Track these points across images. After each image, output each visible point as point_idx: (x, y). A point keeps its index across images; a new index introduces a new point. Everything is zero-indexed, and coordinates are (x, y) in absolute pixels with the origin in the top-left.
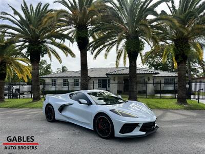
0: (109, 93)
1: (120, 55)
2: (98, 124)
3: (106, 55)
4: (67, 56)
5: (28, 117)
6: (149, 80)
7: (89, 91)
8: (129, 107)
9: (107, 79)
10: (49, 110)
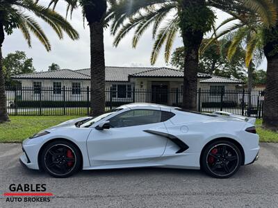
1: (162, 41)
3: (135, 41)
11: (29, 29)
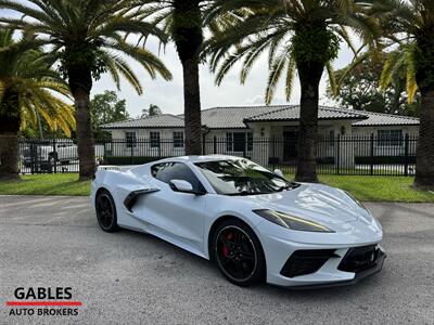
0: (249, 163)
1: (279, 73)
3: (244, 75)
4: (153, 76)
5: (59, 217)
6: (343, 133)
8: (298, 199)
11: (118, 70)
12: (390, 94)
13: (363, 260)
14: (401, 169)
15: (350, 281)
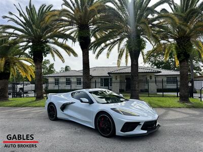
0: (111, 92)
1: (122, 54)
2: (99, 122)
3: (108, 55)
4: (69, 55)
6: (151, 79)
7: (91, 90)
9: (110, 77)
10: (52, 108)
11: (54, 53)
12: (172, 61)
13: (151, 127)
14: (175, 94)
15: (145, 133)
